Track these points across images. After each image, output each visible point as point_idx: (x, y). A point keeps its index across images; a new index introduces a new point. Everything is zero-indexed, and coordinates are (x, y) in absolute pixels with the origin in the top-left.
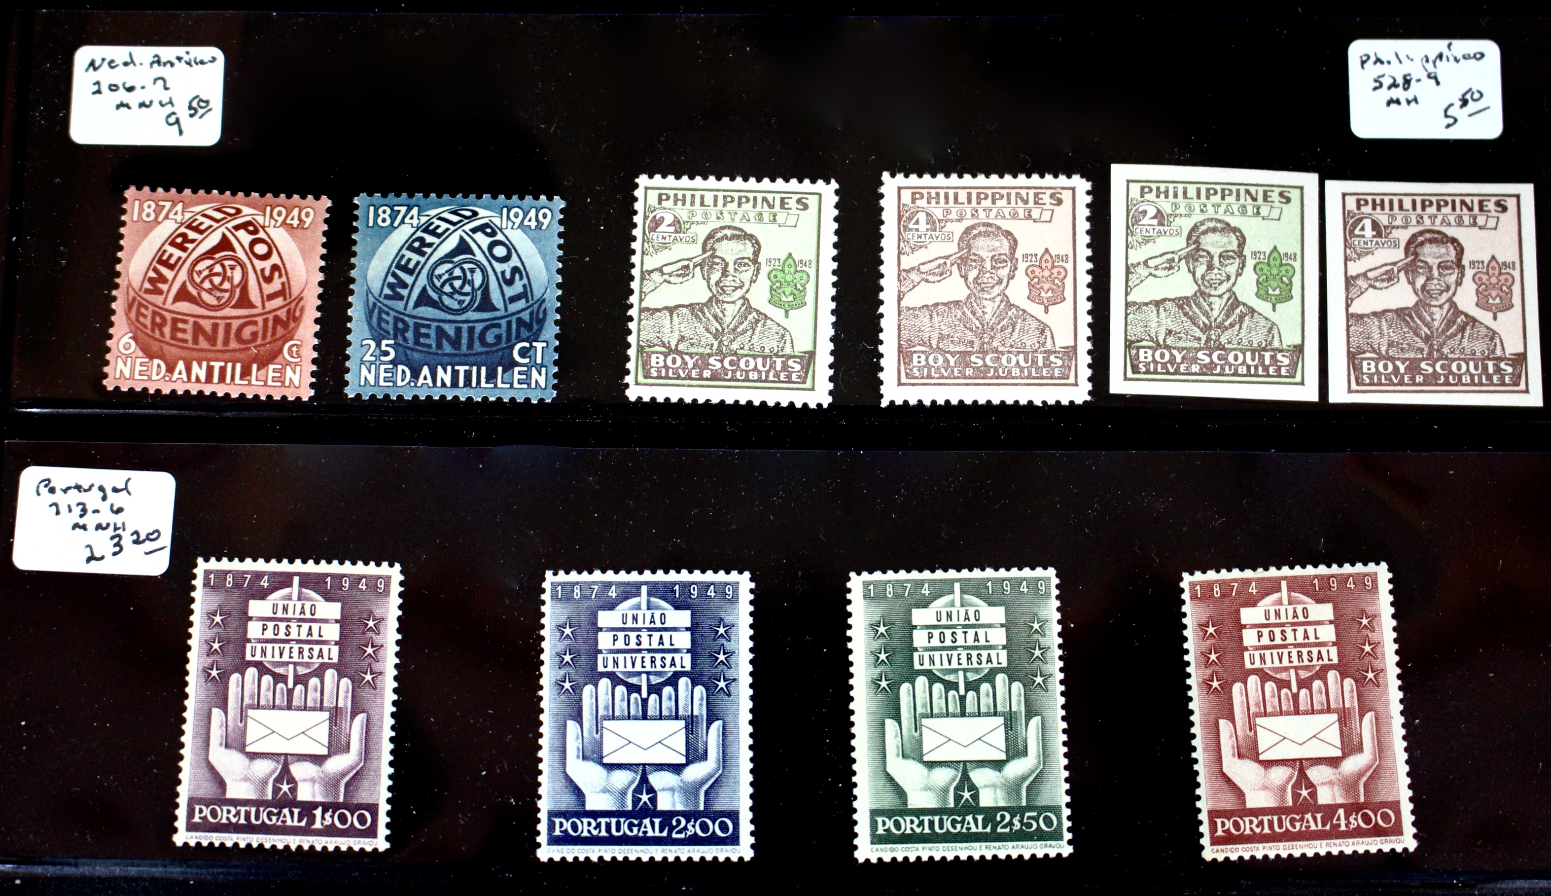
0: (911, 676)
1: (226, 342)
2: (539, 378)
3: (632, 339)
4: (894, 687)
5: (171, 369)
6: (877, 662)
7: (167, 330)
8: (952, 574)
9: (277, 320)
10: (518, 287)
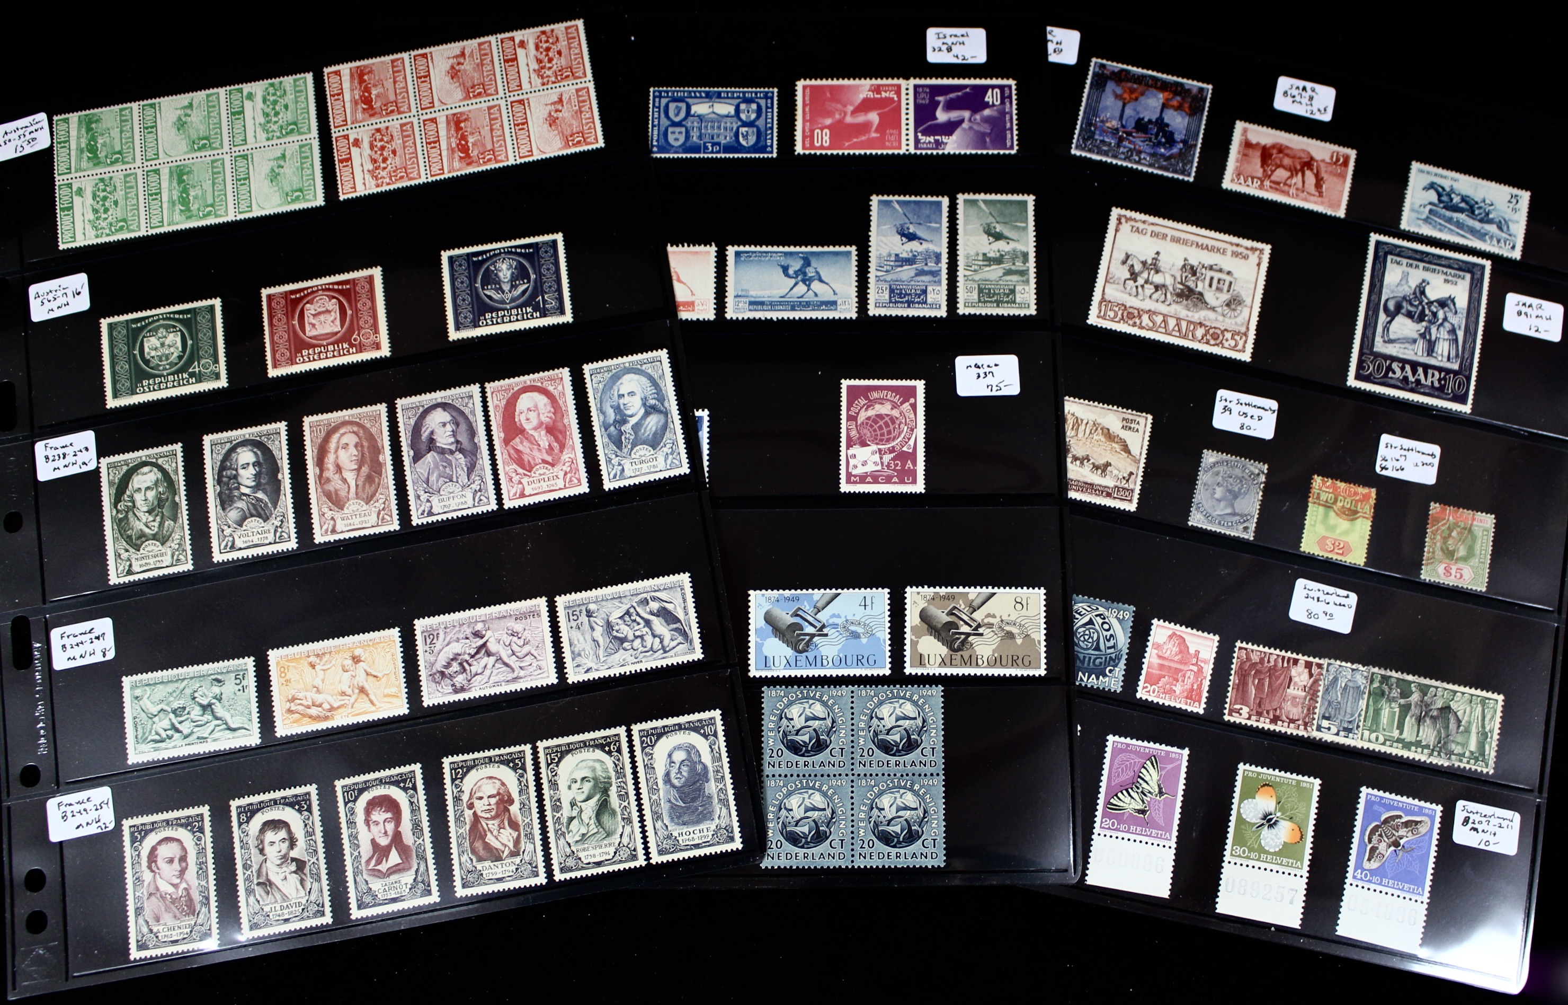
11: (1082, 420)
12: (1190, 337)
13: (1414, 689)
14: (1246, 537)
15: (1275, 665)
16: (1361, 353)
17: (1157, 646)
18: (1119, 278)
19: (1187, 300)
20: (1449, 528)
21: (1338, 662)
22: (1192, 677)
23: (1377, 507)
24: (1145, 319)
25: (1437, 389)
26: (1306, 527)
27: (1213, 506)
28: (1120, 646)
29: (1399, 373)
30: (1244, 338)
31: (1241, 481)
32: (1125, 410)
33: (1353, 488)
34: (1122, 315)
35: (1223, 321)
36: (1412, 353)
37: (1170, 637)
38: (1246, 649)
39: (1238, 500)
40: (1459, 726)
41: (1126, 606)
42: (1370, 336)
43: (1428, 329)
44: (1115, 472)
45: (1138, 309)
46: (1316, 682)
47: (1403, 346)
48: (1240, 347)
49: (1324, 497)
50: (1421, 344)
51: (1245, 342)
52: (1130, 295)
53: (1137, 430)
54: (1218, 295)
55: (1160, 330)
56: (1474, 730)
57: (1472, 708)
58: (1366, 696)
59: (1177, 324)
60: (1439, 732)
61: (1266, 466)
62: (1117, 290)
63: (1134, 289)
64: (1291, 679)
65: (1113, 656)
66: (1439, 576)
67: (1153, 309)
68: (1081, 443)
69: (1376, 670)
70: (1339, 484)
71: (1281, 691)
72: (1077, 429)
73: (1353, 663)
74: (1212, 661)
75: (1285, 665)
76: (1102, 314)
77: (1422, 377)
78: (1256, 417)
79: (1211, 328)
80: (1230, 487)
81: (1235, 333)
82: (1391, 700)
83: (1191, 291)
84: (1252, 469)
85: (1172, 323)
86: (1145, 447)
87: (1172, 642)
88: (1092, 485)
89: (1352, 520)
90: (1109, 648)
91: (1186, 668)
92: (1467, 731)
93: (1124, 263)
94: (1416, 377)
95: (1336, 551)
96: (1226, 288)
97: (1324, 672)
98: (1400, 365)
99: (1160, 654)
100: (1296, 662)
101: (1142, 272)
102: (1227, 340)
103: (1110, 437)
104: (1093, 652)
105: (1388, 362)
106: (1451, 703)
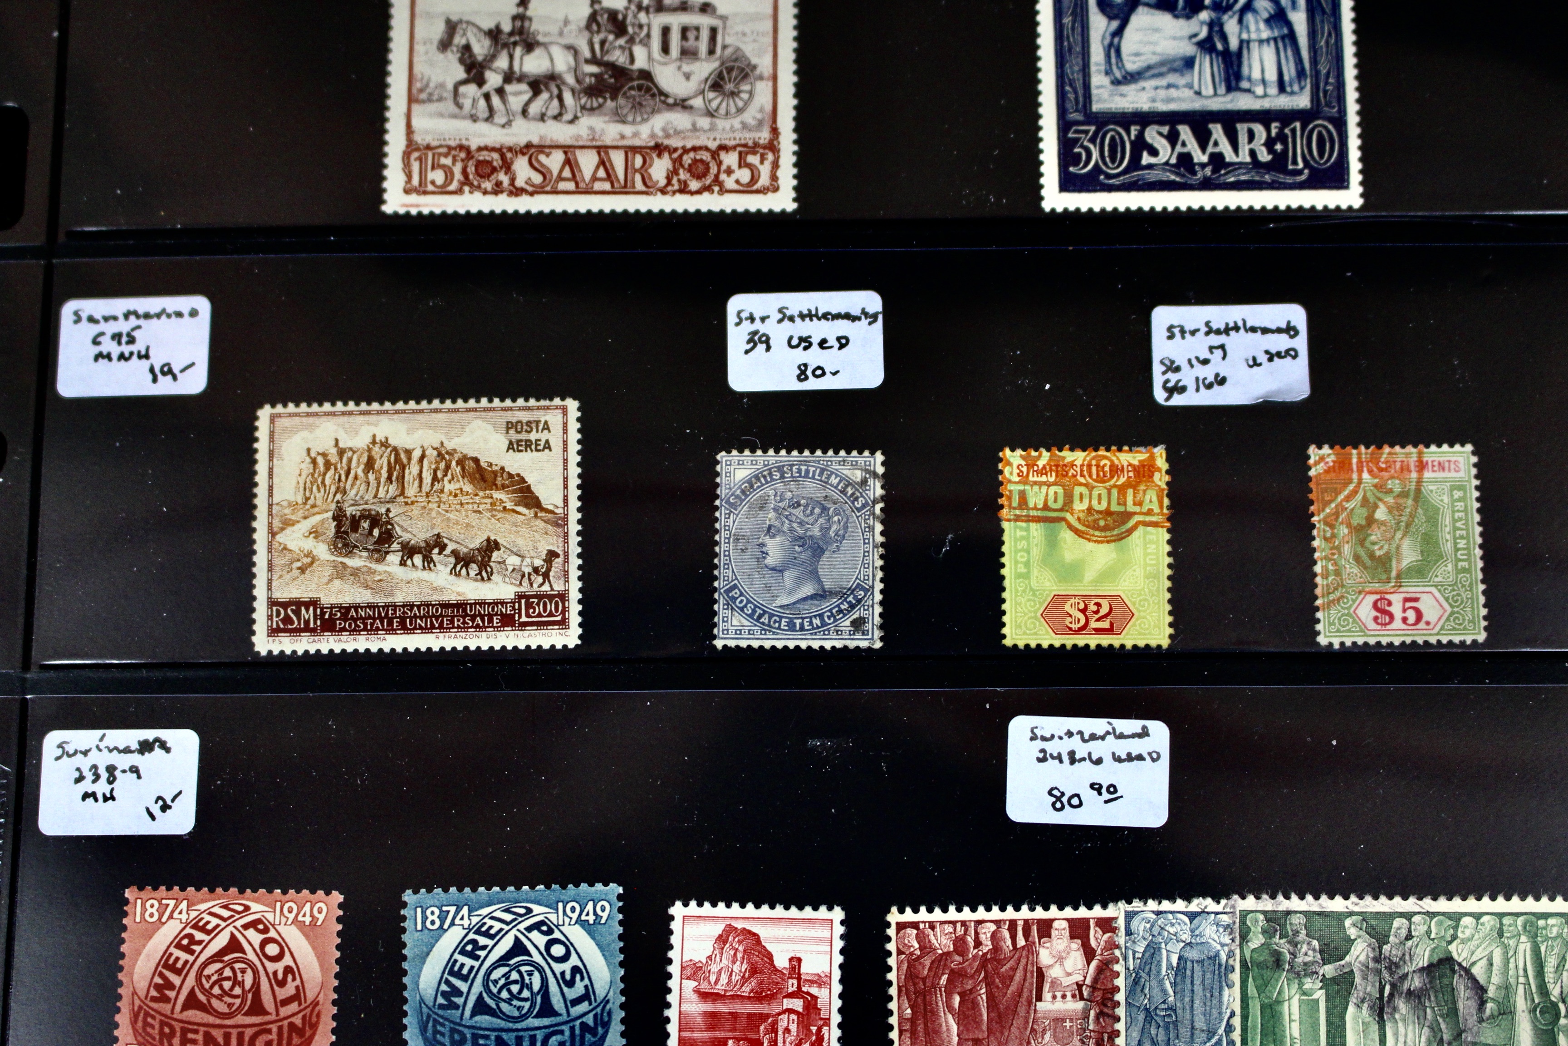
11: (409, 453)
12: (639, 186)
13: (1352, 932)
14: (864, 644)
15: (996, 949)
16: (1064, 125)
17: (694, 971)
18: (442, 86)
19: (614, 98)
20: (1365, 501)
21: (1152, 905)
22: (793, 1028)
23: (1174, 491)
24: (522, 170)
25: (1267, 167)
26: (1007, 583)
27: (768, 588)
28: (600, 992)
29: (1165, 153)
30: (770, 157)
31: (824, 509)
32: (508, 403)
33: (1108, 457)
34: (465, 172)
35: (712, 128)
36: (1188, 93)
37: (722, 940)
38: (915, 925)
39: (824, 559)
40: (1482, 1003)
41: (599, 886)
42: (1078, 77)
43: (1216, 27)
44: (513, 561)
45: (499, 150)
46: (1105, 969)
47: (1163, 82)
48: (764, 180)
49: (1036, 497)
50: (1206, 67)
51: (776, 165)
52: (474, 119)
53: (548, 446)
54: (686, 68)
55: (562, 186)
56: (1521, 1004)
57: (1506, 947)
58: (1236, 977)
59: (602, 163)
60: (1435, 1029)
61: (879, 457)
62: (441, 115)
63: (482, 103)
64: (1041, 975)
65: (589, 1020)
66: (1364, 629)
67: (535, 141)
68: (416, 510)
69: (1250, 903)
70: (1068, 455)
71: (1022, 1011)
72: (401, 478)
73: (1188, 899)
74: (837, 974)
75: (1021, 942)
76: (416, 181)
77: (1225, 148)
78: (832, 341)
79: (686, 151)
80: (800, 531)
81: (746, 150)
82: (1300, 973)
83: (620, 73)
84: (846, 472)
85: (587, 162)
86: (574, 482)
87: (728, 952)
88: (461, 605)
89: (1120, 538)
90: (576, 1002)
91: (775, 1008)
92: (1506, 1011)
93: (445, 45)
94: (1210, 149)
95: (1093, 625)
96: (703, 46)
97: (1121, 939)
98: (1165, 130)
99: (705, 987)
100: (1045, 928)
101: (493, 57)
102: (729, 172)
103: (483, 479)
104: (537, 1022)
105: (1134, 130)
106: (1452, 948)
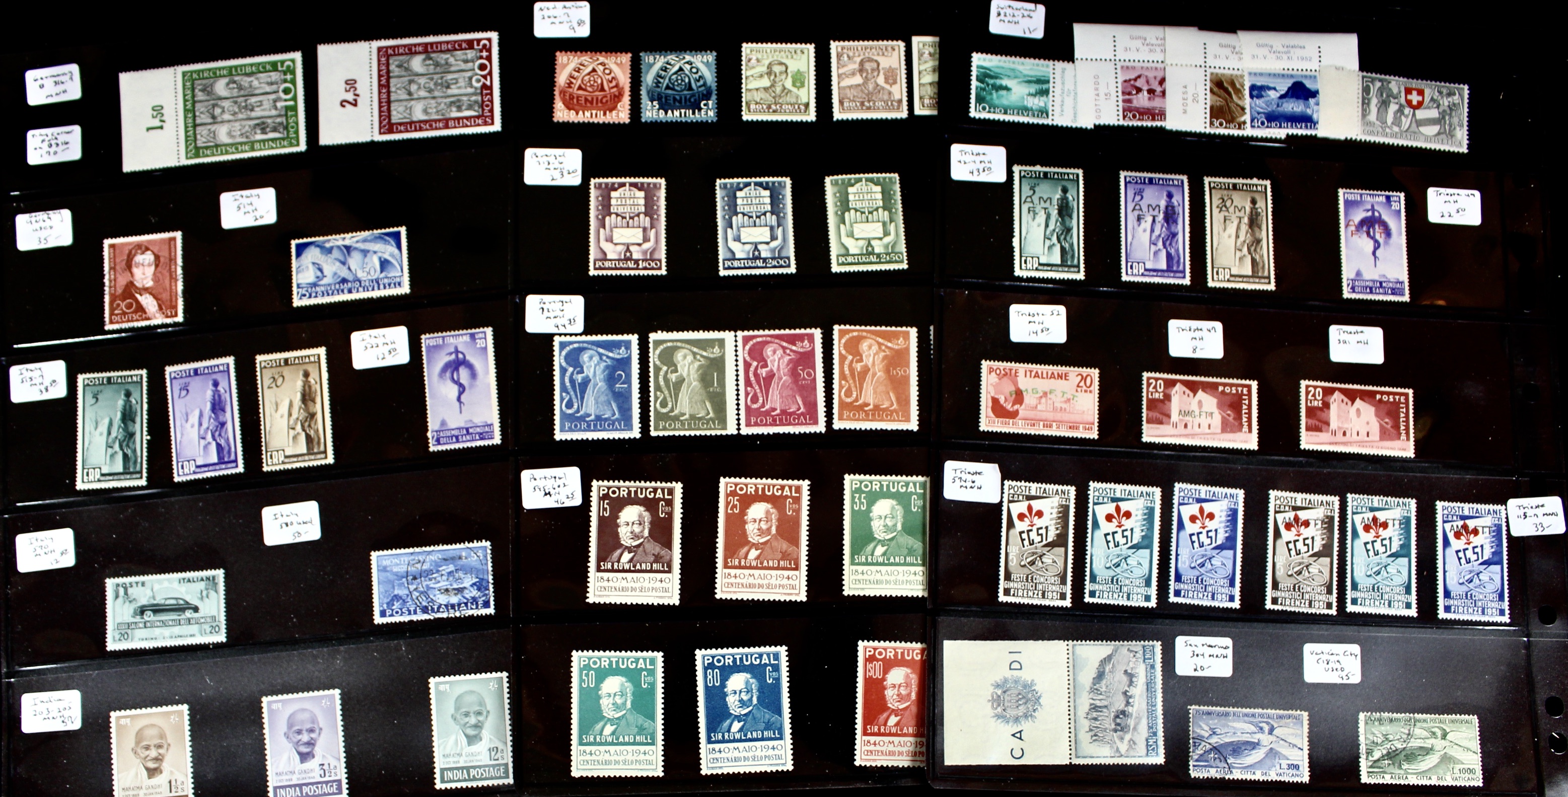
0: (849, 210)
1: (597, 103)
2: (711, 113)
3: (743, 99)
4: (843, 214)
5: (577, 114)
6: (836, 206)
7: (575, 100)
8: (862, 175)
9: (615, 96)
10: (701, 82)
